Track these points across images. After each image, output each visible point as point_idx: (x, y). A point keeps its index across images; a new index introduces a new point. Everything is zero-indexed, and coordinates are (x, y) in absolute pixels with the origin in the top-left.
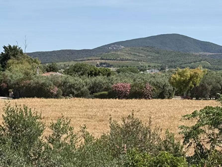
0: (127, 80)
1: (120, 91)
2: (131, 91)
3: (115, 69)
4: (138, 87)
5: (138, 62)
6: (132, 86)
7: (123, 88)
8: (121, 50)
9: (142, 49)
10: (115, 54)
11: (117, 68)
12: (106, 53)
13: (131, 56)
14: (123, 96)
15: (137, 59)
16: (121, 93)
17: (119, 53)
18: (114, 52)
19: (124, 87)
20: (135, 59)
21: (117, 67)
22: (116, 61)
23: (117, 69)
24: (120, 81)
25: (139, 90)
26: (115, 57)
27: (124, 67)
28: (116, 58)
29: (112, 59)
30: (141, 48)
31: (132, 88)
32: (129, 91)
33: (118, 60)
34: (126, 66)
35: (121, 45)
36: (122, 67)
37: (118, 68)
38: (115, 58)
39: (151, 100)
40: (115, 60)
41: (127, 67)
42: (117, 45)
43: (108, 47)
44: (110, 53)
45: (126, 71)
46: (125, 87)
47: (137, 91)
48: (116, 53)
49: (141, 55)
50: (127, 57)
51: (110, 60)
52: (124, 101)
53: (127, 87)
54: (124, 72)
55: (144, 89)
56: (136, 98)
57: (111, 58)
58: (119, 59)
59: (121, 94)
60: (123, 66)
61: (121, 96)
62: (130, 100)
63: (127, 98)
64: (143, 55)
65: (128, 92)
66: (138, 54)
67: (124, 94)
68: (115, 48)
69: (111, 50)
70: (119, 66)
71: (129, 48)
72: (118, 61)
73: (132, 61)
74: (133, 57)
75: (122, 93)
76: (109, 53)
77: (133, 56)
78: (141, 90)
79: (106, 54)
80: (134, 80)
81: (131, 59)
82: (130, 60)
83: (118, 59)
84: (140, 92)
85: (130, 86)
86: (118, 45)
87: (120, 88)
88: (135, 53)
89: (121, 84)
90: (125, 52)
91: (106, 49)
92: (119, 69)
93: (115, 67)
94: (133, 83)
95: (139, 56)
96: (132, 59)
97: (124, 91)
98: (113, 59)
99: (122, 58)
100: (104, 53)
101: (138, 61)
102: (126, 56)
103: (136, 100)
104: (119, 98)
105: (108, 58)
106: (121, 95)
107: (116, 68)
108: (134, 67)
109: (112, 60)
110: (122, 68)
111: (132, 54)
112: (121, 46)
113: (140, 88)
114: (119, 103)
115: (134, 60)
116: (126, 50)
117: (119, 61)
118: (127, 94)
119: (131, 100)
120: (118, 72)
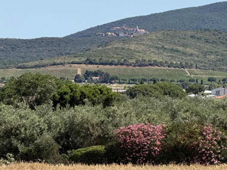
1: (137, 145)
2: (165, 144)
3: (123, 88)
4: (181, 133)
5: (182, 69)
6: (166, 132)
7: (145, 137)
8: (138, 39)
9: (191, 37)
10: (123, 49)
11: (128, 85)
12: (99, 46)
13: (165, 54)
14: (144, 157)
15: (179, 63)
16: (139, 149)
17: (133, 47)
18: (119, 45)
19: (146, 134)
20: (175, 62)
21: (129, 83)
22: (125, 67)
23: (127, 89)
25: (184, 140)
26: (122, 58)
27: (145, 83)
28: (125, 60)
29: (116, 61)
30: (189, 33)
31: (168, 136)
32: (158, 143)
33: (131, 65)
34: (151, 80)
35: (138, 26)
36: (141, 83)
37: (132, 86)
38: (123, 60)
39: (217, 166)
40: (122, 64)
41: (155, 82)
42: (129, 26)
43: (105, 32)
44: (110, 47)
45: (151, 94)
46: (149, 135)
47: (179, 143)
48: (126, 46)
49: (189, 51)
50: (155, 58)
51: (111, 64)
53: (153, 135)
54: (147, 94)
55: (197, 138)
56: (178, 161)
57: (112, 59)
58: (134, 61)
59: (138, 152)
60: (145, 80)
61: (140, 156)
63: (153, 162)
64: (195, 52)
65: (158, 147)
66: (181, 49)
67: (147, 152)
68: (121, 35)
69: (112, 39)
70: (134, 80)
71: (159, 35)
72: (130, 67)
73: (167, 68)
74: (169, 56)
75: (143, 148)
76: (107, 47)
77: (168, 54)
78: (191, 140)
79: (101, 48)
80: (174, 116)
81: (164, 61)
82: (161, 64)
83: (130, 61)
84: (187, 145)
85: (163, 133)
86: (131, 27)
87: (136, 135)
88: (175, 48)
89: (138, 126)
90: (147, 45)
91: (100, 37)
92: (133, 88)
93: (124, 83)
94: (170, 124)
95: (184, 54)
96: (166, 62)
97: (146, 144)
98: (119, 61)
99: (141, 59)
100: (94, 48)
101: (183, 67)
102: (152, 55)
103: (177, 166)
104: (134, 163)
105: (104, 59)
106: (138, 153)
107: (124, 85)
108: (171, 81)
109: (116, 65)
110: (140, 85)
111: (165, 49)
112: (139, 30)
113: (187, 136)
115: (172, 63)
116: (151, 40)
117: (134, 66)
118: (155, 152)
119: (164, 166)
120: (132, 94)
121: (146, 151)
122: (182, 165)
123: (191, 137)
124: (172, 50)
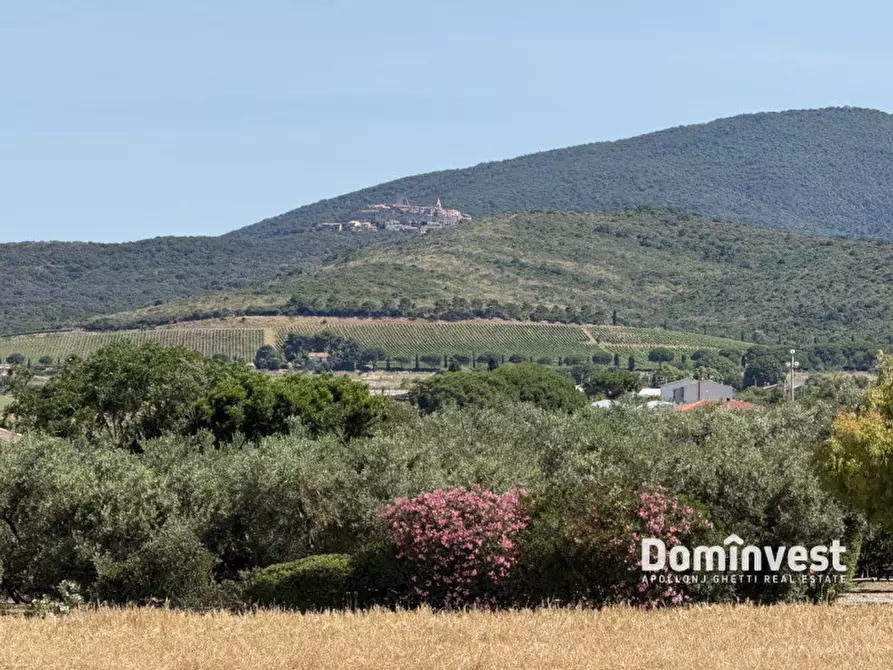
0: (493, 464)
1: (446, 552)
2: (528, 546)
3: (398, 384)
4: (576, 514)
5: (574, 325)
6: (533, 512)
7: (468, 526)
8: (442, 240)
9: (599, 230)
10: (398, 268)
11: (413, 376)
12: (326, 262)
13: (521, 281)
14: (466, 586)
15: (563, 307)
16: (452, 564)
17: (427, 261)
18: (387, 258)
19: (470, 517)
20: (550, 306)
21: (416, 369)
22: (403, 321)
23: (412, 385)
24: (438, 475)
25: (584, 534)
26: (394, 295)
27: (465, 369)
28: (404, 301)
29: (378, 304)
30: (593, 219)
31: (536, 522)
32: (507, 544)
33: (420, 315)
34: (481, 359)
35: (442, 199)
36: (452, 369)
37: (424, 377)
38: (397, 302)
39: (681, 610)
40: (395, 314)
41: (492, 365)
42: (415, 200)
43: (344, 220)
44: (359, 262)
45: (480, 399)
46: (478, 520)
47: (568, 542)
48: (407, 260)
49: (593, 271)
50: (491, 293)
51: (361, 314)
52: (477, 622)
53: (492, 520)
54: (471, 400)
55: (621, 528)
56: (567, 597)
57: (366, 299)
58: (430, 303)
59: (449, 571)
60: (464, 360)
61: (455, 584)
62: (519, 620)
63: (494, 600)
64: (610, 276)
65: (507, 554)
66: (569, 265)
67: (475, 573)
68: (392, 225)
69: (363, 241)
70: (431, 361)
71: (503, 224)
72: (419, 322)
73: (529, 323)
74: (533, 288)
75: (461, 559)
76: (351, 264)
77: (531, 283)
78: (605, 535)
79: (331, 267)
80: (551, 464)
81: (520, 304)
82: (511, 312)
83: (420, 304)
84: (594, 550)
85: (520, 514)
86: (420, 204)
87: (442, 522)
88: (550, 262)
89: (449, 495)
90: (470, 255)
91: (328, 233)
92: (429, 384)
93: (401, 370)
94: (542, 486)
95: (577, 280)
96: (526, 306)
97: (470, 546)
98: (386, 306)
99: (449, 297)
100: (313, 266)
101: (575, 320)
102: (485, 284)
103: (563, 610)
104: (437, 605)
105: (343, 300)
106: (448, 575)
107: (402, 375)
108: (541, 362)
109: (376, 315)
110: (450, 374)
111: (522, 266)
112: (443, 212)
113: (590, 522)
114: (441, 641)
115: (542, 309)
116: (480, 240)
117: (432, 318)
118: (497, 570)
119: (527, 611)
120: (426, 400)
121: (471, 568)
122: (579, 607)
123: (604, 526)
124: (543, 271)
